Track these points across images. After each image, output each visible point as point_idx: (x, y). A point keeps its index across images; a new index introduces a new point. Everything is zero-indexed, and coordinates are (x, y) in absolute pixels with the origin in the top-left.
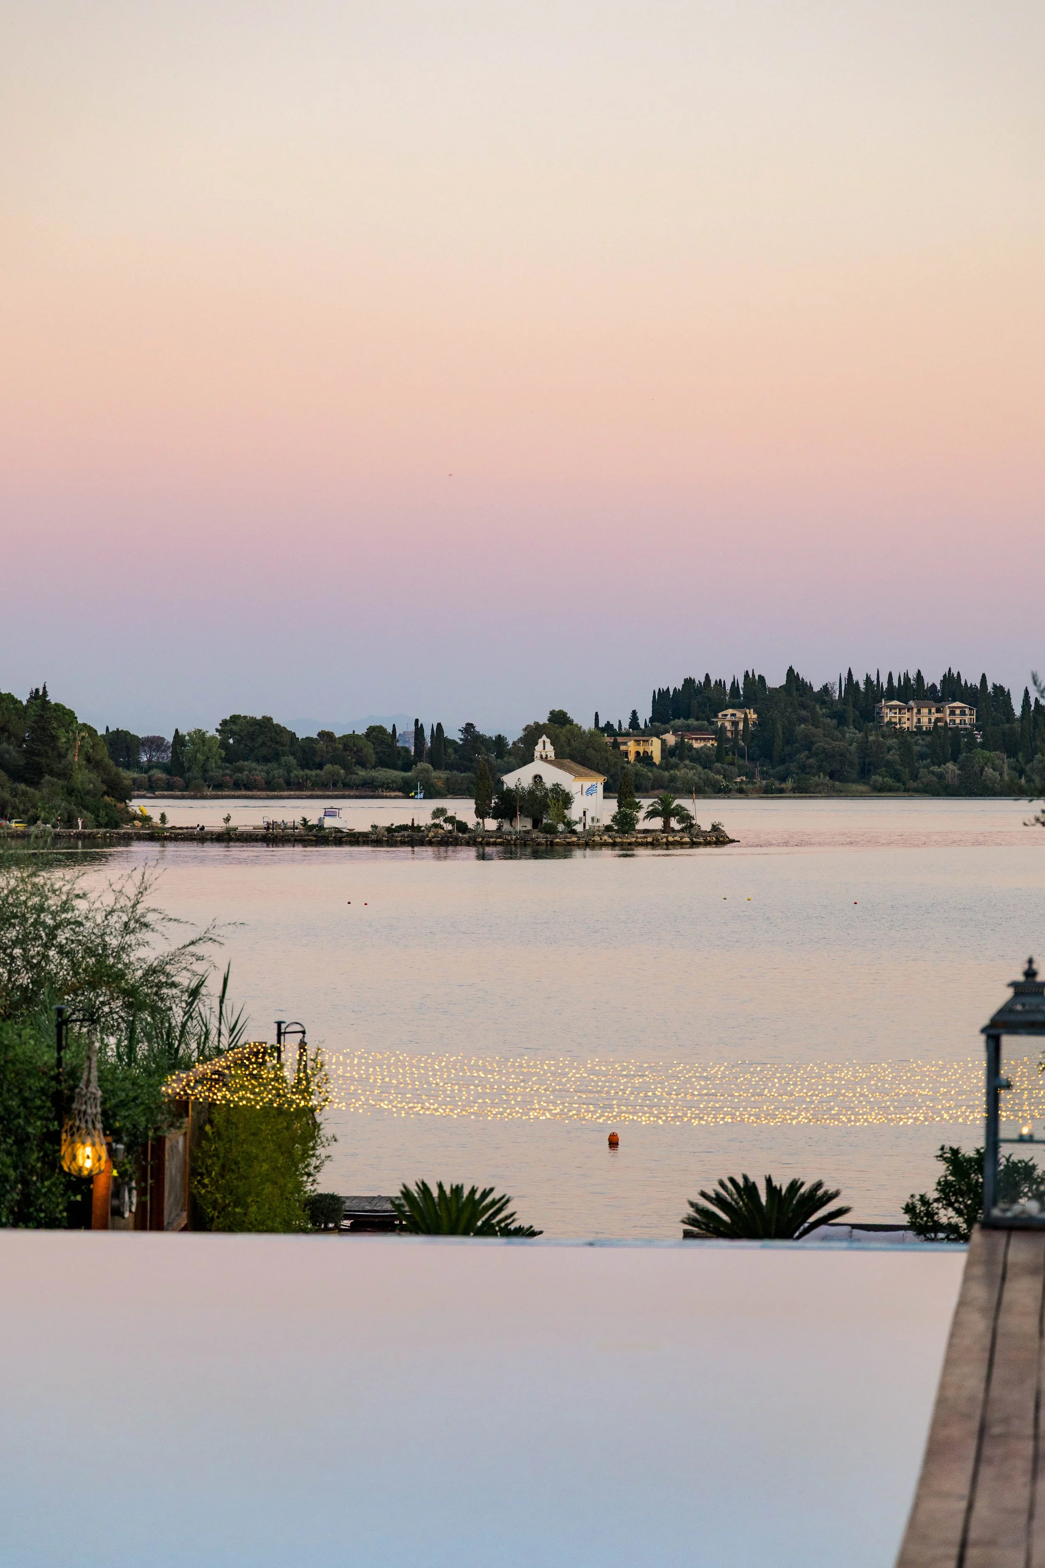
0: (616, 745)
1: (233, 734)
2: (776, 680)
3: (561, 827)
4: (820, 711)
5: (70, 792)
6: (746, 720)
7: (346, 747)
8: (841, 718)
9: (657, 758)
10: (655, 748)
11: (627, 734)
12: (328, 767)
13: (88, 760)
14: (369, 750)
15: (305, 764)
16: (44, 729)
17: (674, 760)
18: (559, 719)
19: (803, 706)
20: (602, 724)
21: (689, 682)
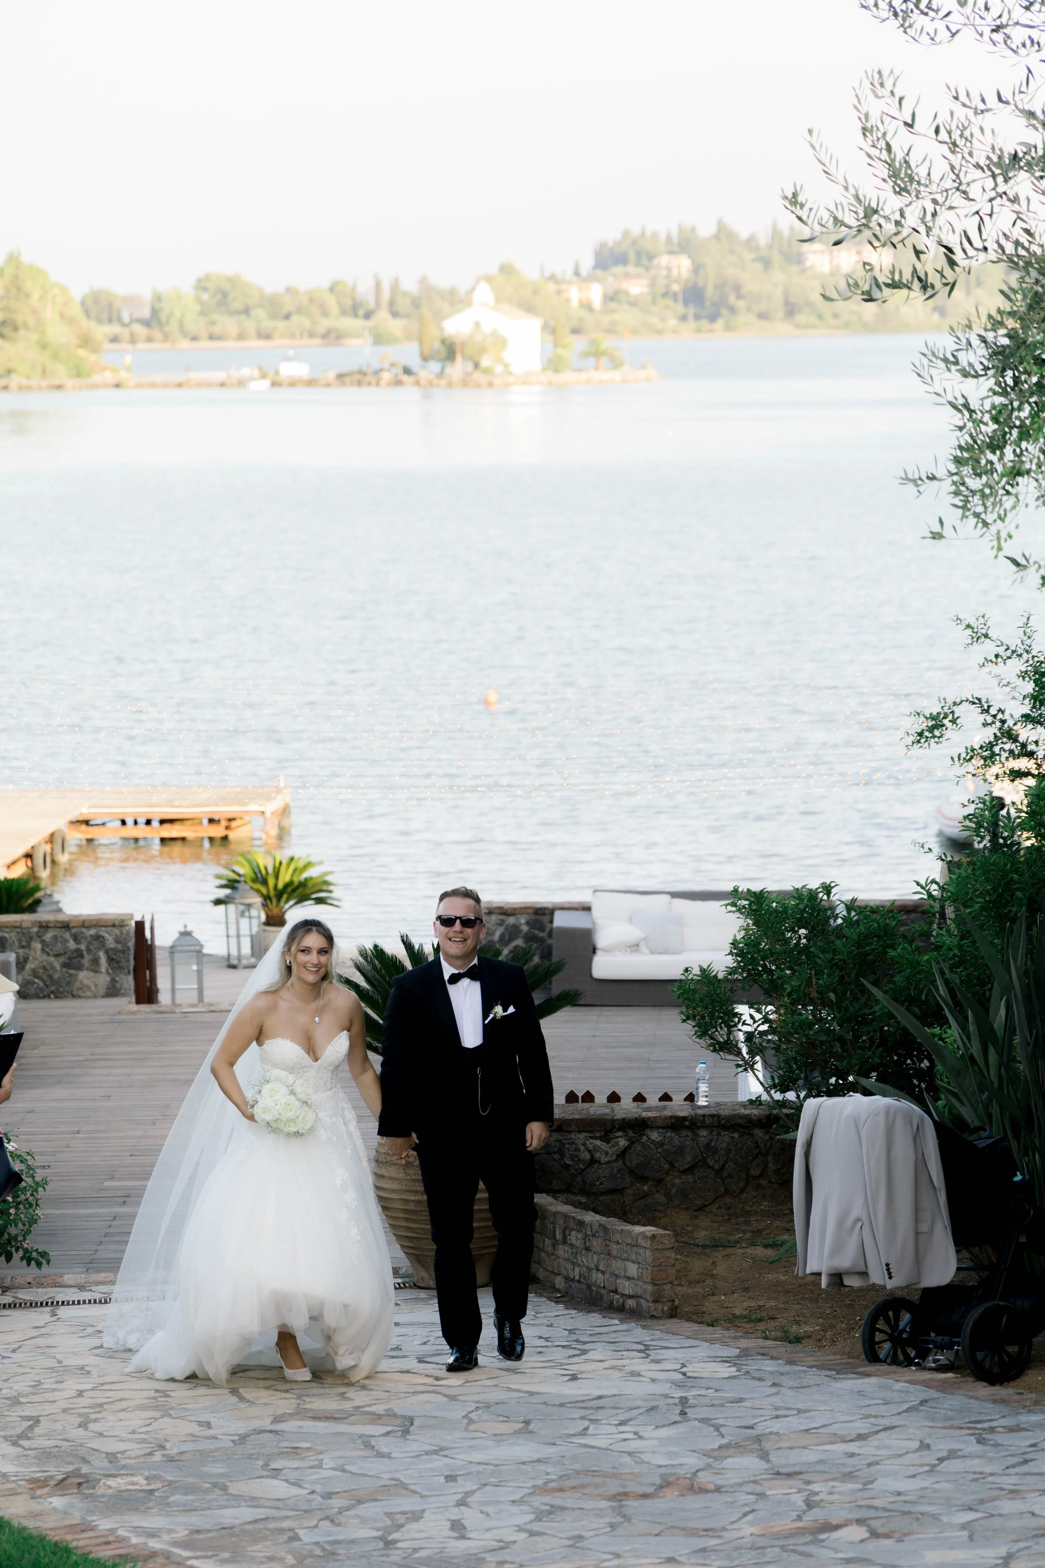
0: (559, 292)
1: (205, 289)
2: (706, 230)
3: (499, 369)
4: (749, 256)
5: (44, 346)
6: (679, 267)
7: (311, 300)
8: (767, 263)
9: (597, 304)
10: (595, 293)
11: (570, 282)
12: (295, 318)
13: (62, 316)
14: (332, 303)
15: (274, 316)
16: (19, 289)
17: (612, 305)
18: (506, 269)
19: (731, 252)
20: (547, 273)
21: (626, 233)
